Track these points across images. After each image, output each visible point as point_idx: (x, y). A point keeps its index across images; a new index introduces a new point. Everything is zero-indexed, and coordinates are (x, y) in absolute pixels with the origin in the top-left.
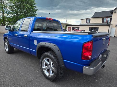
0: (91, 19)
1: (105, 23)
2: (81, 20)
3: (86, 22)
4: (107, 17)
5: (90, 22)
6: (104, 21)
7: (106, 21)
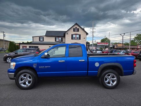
0: (44, 37)
1: (58, 42)
2: (33, 37)
3: (40, 40)
4: (59, 37)
5: (43, 40)
6: (57, 40)
7: (58, 40)
